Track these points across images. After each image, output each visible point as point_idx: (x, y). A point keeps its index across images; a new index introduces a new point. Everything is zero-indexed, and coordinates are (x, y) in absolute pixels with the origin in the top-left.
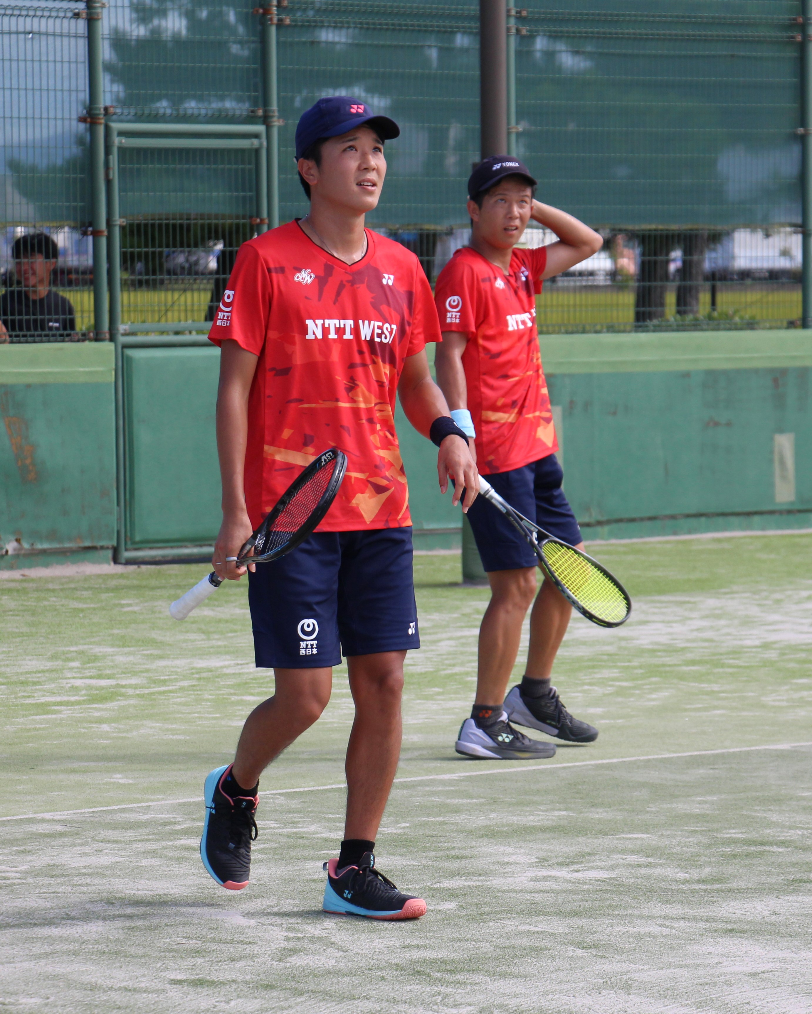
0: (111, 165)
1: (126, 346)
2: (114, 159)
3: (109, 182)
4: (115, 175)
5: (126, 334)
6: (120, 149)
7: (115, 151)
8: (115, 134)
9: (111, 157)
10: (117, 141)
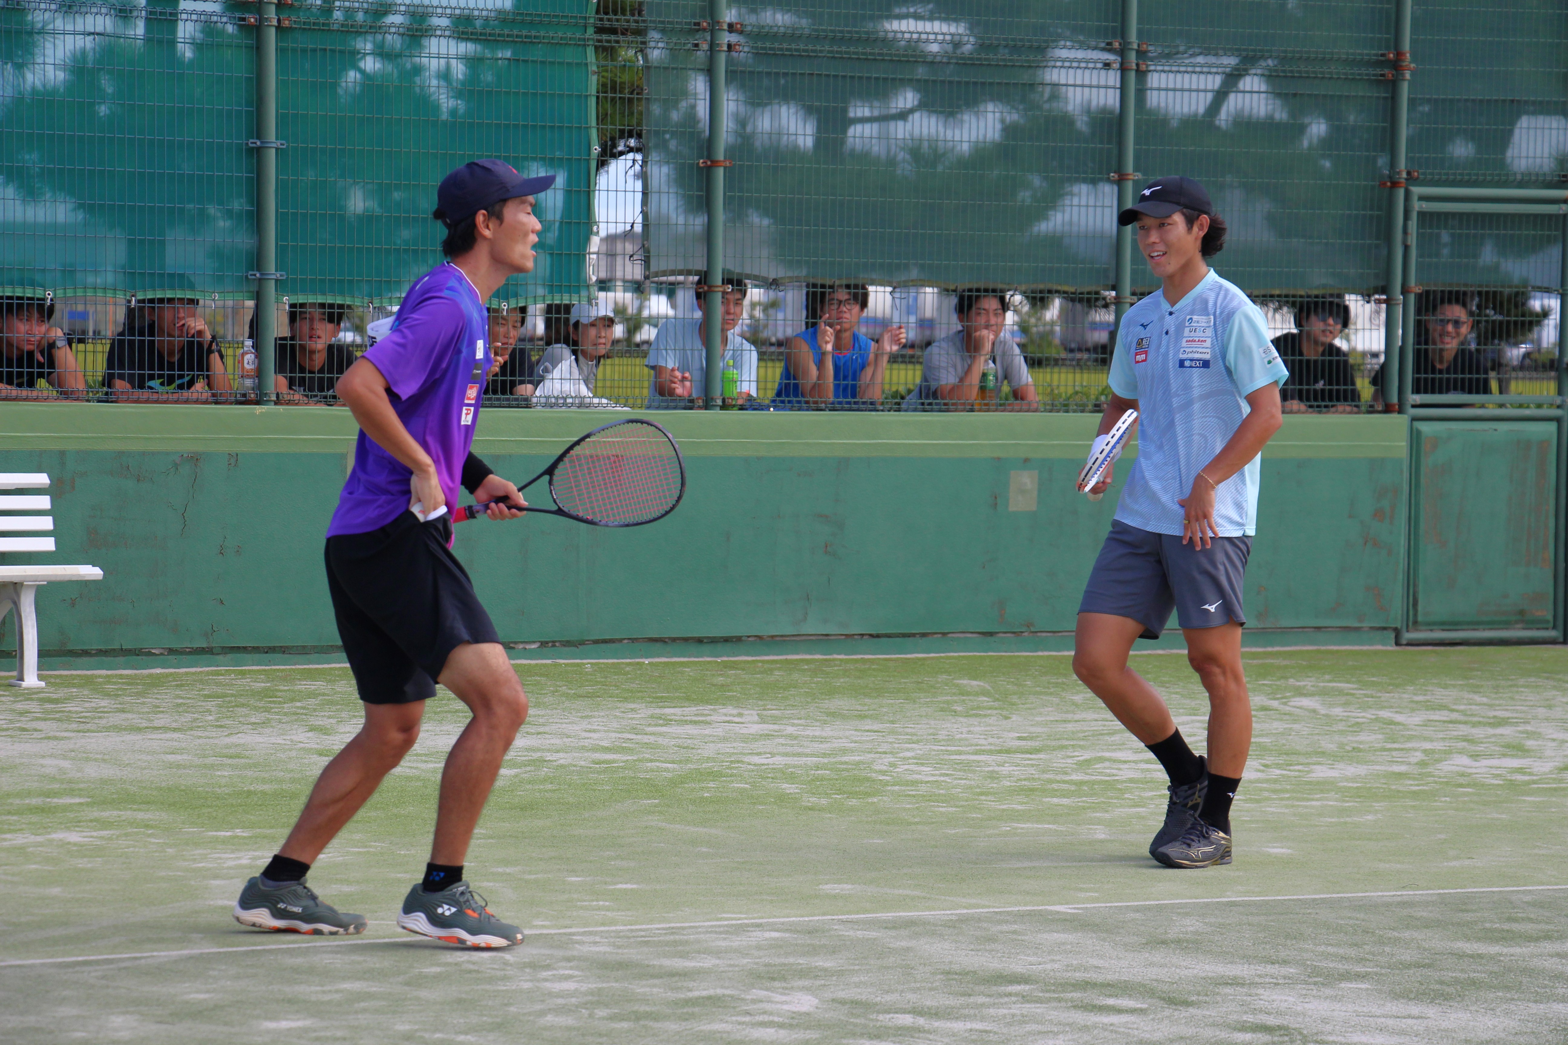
0: (1410, 231)
1: (1414, 419)
2: (1413, 225)
3: (1406, 248)
4: (1413, 241)
5: (1414, 406)
6: (1419, 213)
7: (1414, 216)
8: (1415, 198)
9: (1410, 223)
10: (1417, 206)
